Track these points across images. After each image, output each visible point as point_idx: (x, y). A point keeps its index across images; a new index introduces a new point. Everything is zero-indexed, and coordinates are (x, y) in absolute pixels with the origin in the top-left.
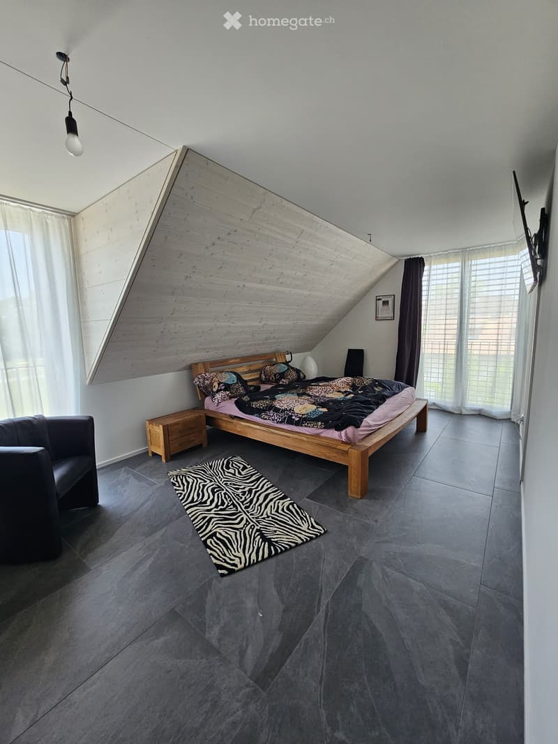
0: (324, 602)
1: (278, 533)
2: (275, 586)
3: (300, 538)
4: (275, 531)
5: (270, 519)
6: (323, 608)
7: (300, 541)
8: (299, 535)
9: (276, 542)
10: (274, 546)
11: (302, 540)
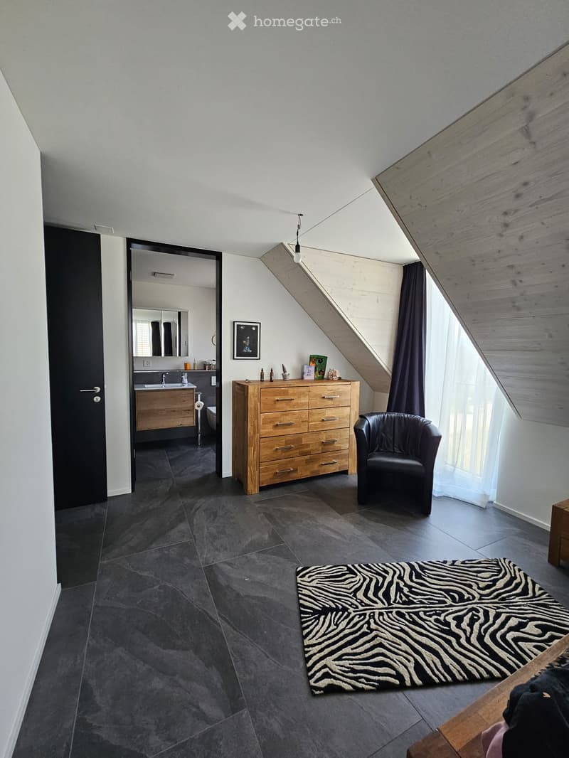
0: (223, 624)
1: (333, 627)
2: (265, 598)
3: (314, 645)
4: (337, 625)
5: (365, 629)
6: (219, 620)
7: (307, 642)
8: (318, 648)
9: (318, 618)
10: (313, 614)
11: (309, 646)
